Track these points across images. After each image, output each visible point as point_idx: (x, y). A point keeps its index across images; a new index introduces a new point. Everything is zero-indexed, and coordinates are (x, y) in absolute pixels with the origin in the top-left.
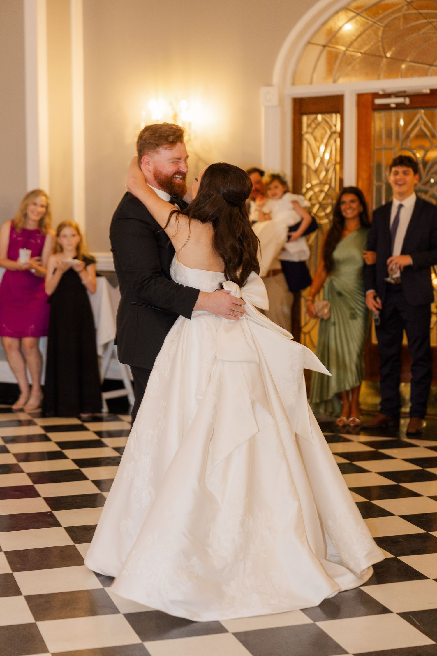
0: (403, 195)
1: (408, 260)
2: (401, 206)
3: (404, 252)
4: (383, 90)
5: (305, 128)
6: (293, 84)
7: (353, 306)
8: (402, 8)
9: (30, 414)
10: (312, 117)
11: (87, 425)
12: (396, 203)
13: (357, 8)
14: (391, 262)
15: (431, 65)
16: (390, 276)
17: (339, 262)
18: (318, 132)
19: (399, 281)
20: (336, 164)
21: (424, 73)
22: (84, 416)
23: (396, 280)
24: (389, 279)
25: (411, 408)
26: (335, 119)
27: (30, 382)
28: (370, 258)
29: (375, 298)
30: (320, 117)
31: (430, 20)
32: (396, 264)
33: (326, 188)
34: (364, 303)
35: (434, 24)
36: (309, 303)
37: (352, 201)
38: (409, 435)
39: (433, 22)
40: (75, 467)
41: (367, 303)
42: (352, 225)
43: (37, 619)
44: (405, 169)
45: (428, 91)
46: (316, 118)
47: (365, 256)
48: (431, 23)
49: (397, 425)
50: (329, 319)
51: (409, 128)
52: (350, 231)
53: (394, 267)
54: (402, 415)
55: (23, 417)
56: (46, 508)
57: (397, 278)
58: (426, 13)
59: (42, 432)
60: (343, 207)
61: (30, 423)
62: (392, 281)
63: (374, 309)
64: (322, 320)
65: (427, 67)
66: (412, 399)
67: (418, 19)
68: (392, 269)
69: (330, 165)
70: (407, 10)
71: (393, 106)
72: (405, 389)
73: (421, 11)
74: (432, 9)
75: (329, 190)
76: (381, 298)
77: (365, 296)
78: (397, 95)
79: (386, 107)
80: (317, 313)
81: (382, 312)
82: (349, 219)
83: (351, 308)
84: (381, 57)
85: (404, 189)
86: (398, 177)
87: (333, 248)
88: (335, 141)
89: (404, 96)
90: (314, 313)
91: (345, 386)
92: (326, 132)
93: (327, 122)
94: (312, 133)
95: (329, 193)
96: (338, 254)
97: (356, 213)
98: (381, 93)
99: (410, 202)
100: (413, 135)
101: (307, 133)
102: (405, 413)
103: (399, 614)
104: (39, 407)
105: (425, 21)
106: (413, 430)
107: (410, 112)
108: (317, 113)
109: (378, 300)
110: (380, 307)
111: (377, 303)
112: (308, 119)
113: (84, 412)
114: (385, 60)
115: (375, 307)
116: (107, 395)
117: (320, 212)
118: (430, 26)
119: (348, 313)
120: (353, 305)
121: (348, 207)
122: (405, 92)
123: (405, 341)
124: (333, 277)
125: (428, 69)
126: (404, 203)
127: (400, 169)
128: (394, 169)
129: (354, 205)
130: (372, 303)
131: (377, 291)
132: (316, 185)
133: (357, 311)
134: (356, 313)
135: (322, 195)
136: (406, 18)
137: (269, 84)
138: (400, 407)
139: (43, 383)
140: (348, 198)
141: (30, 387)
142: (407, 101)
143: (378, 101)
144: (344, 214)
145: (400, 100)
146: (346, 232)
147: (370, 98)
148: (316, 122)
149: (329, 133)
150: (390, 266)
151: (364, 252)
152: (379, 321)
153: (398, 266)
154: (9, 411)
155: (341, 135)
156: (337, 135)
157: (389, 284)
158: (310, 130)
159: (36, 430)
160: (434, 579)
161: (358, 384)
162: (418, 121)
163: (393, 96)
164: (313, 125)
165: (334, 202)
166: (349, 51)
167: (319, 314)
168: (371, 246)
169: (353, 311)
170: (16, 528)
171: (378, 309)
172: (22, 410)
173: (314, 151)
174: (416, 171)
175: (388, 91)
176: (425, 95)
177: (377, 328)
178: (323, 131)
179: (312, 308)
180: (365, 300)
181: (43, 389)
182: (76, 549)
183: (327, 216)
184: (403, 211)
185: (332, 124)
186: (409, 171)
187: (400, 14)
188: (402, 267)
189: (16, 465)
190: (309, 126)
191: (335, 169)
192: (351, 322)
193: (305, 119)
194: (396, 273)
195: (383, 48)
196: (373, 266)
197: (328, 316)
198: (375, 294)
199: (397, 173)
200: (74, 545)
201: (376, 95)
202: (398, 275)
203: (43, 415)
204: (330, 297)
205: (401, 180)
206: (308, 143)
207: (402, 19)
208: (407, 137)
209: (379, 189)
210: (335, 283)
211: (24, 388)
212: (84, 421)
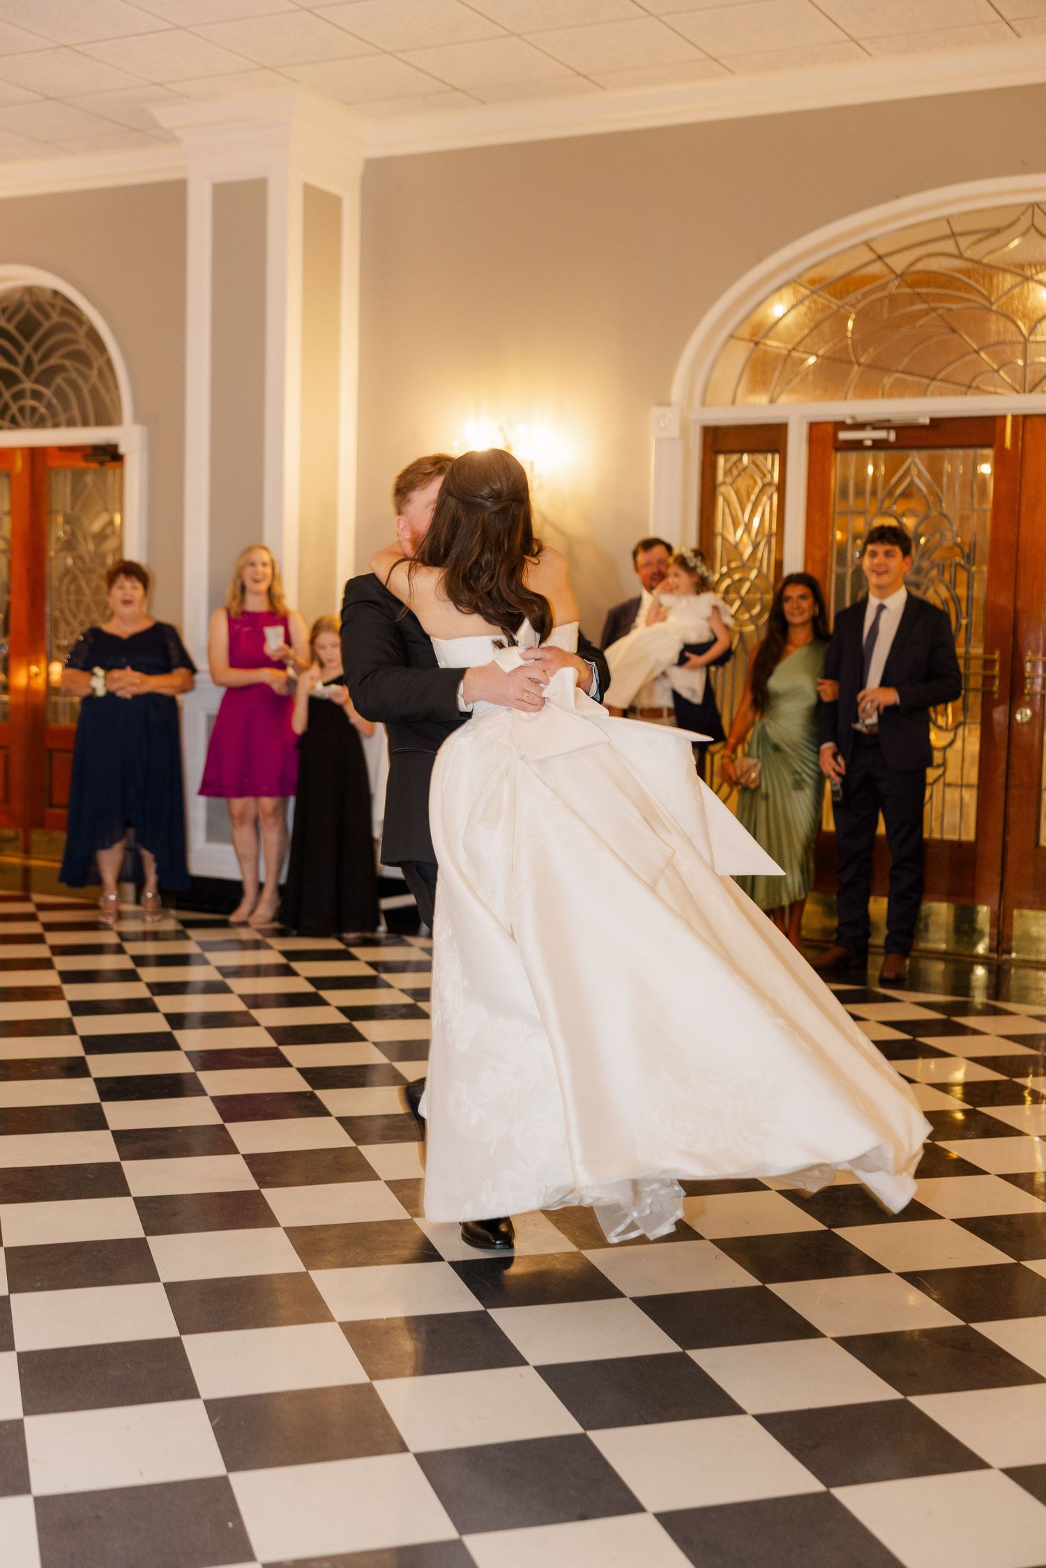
0: (884, 590)
1: (891, 697)
2: (881, 608)
3: (885, 683)
4: (853, 418)
5: (720, 477)
6: (703, 404)
7: (799, 769)
8: (887, 283)
9: (259, 931)
10: (735, 457)
11: (355, 951)
12: (874, 602)
13: (813, 282)
14: (863, 698)
15: (933, 379)
16: (861, 721)
17: (777, 696)
18: (742, 483)
19: (876, 730)
20: (770, 536)
21: (923, 392)
22: (351, 936)
23: (870, 728)
24: (858, 726)
25: (888, 937)
26: (770, 462)
27: (262, 879)
28: (829, 691)
29: (835, 756)
30: (746, 458)
31: (933, 305)
32: (872, 701)
33: (753, 574)
34: (817, 765)
35: (940, 312)
36: (726, 760)
37: (803, 597)
38: (884, 982)
39: (938, 308)
40: (342, 1019)
41: (821, 763)
42: (800, 635)
43: (309, 1265)
44: (888, 547)
45: (927, 421)
46: (740, 460)
47: (819, 688)
48: (934, 310)
49: (863, 966)
50: (759, 787)
51: (893, 481)
52: (797, 646)
53: (869, 706)
54: (871, 950)
55: (245, 934)
56: (303, 1086)
57: (872, 725)
58: (927, 294)
59: (282, 960)
60: (787, 607)
61: (257, 945)
62: (864, 729)
63: (832, 774)
64: (745, 789)
65: (925, 381)
66: (890, 922)
67: (912, 303)
68: (864, 710)
69: (759, 538)
70: (898, 286)
71: (869, 443)
72: (879, 907)
73: (918, 290)
74: (937, 287)
75: (756, 577)
76: (844, 758)
77: (818, 753)
78: (875, 426)
79: (857, 445)
80: (738, 779)
81: (846, 779)
82: (795, 625)
83: (796, 772)
84: (850, 362)
85: (885, 579)
86: (876, 561)
87: (770, 673)
88: (771, 498)
89: (888, 428)
90: (734, 778)
91: (780, 898)
92: (755, 483)
93: (757, 466)
94: (732, 485)
95: (758, 582)
96: (776, 682)
97: (806, 616)
98: (849, 421)
99: (896, 602)
100: (899, 491)
101: (724, 483)
102: (878, 947)
103: (900, 1274)
104: (274, 920)
105: (924, 306)
106: (890, 975)
107: (896, 453)
108: (742, 452)
109: (840, 759)
110: (842, 770)
111: (839, 765)
112: (726, 461)
113: (348, 932)
114: (856, 367)
115: (834, 770)
116: (387, 903)
117: (743, 614)
118: (933, 315)
119: (789, 780)
120: (798, 766)
121: (795, 606)
122: (889, 421)
123: (881, 829)
124: (766, 720)
125: (928, 385)
126: (886, 602)
127: (880, 548)
128: (870, 547)
129: (806, 604)
130: (829, 764)
131: (838, 746)
132: (737, 568)
133: (804, 776)
134: (804, 780)
135: (747, 586)
136: (892, 299)
137: (665, 403)
138: (868, 935)
139: (283, 880)
140: (795, 591)
141: (261, 887)
142: (892, 436)
143: (844, 435)
144: (789, 618)
145: (881, 434)
146: (790, 648)
147: (830, 430)
148: (740, 467)
149: (760, 484)
150: (862, 705)
151: (819, 680)
152: (841, 794)
153: (875, 704)
154: (224, 924)
155: (781, 488)
156: (773, 489)
157: (858, 733)
158: (729, 480)
159: (270, 957)
160: (952, 1220)
161: (803, 896)
162: (908, 469)
163: (868, 428)
164: (735, 472)
165: (769, 597)
166: (799, 351)
167: (743, 781)
168: (830, 671)
169: (797, 777)
170: (258, 1117)
171: (839, 774)
172: (244, 924)
173: (734, 512)
174: (906, 552)
175: (861, 419)
176: (922, 427)
177: (836, 806)
178: (751, 482)
179: (731, 770)
180: (818, 759)
181: (281, 890)
182: (360, 1154)
183: (754, 620)
184: (884, 615)
185: (766, 472)
186: (894, 551)
187: (885, 293)
188: (882, 708)
189: (246, 1014)
190: (728, 472)
191: (769, 543)
192: (793, 793)
193: (721, 460)
194: (870, 716)
195: (855, 350)
196: (834, 704)
197: (757, 783)
198: (836, 750)
199: (874, 554)
200: (356, 1148)
201: (841, 425)
202: (873, 719)
203: (281, 933)
204: (760, 753)
205: (879, 565)
206: (726, 500)
207: (886, 302)
208: (890, 494)
209: (840, 580)
210: (768, 730)
211: (250, 889)
212: (349, 945)
